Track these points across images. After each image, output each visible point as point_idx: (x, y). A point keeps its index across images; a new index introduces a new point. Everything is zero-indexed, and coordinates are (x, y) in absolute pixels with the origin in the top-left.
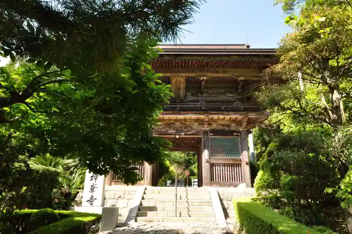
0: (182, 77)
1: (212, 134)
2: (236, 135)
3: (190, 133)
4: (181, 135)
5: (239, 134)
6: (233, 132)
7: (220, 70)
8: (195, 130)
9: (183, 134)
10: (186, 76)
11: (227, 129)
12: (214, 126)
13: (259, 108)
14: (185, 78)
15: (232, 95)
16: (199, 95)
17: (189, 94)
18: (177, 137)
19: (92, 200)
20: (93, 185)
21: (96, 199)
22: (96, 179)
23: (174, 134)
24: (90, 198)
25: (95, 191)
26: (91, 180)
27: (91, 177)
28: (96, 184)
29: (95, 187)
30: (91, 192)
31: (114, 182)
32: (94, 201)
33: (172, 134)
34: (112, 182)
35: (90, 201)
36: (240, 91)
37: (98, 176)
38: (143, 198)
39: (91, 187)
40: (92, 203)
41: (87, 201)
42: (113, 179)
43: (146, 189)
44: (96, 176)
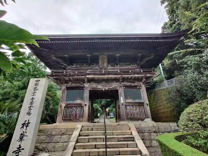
0: (105, 55)
1: (124, 88)
3: (111, 87)
5: (140, 87)
6: (137, 86)
7: (127, 50)
8: (114, 85)
9: (107, 88)
10: (108, 55)
11: (133, 84)
13: (152, 71)
14: (107, 56)
15: (134, 65)
16: (115, 65)
17: (109, 65)
18: (103, 90)
19: (18, 151)
20: (23, 133)
21: (23, 149)
22: (27, 127)
23: (101, 88)
24: (17, 148)
25: (24, 140)
26: (21, 128)
27: (22, 125)
28: (26, 132)
29: (24, 135)
30: (19, 141)
31: (63, 120)
32: (21, 151)
33: (100, 89)
34: (62, 121)
35: (17, 151)
36: (139, 62)
37: (30, 123)
38: (80, 135)
39: (20, 135)
40: (19, 154)
41: (13, 152)
42: (63, 118)
43: (82, 127)
44: (27, 123)
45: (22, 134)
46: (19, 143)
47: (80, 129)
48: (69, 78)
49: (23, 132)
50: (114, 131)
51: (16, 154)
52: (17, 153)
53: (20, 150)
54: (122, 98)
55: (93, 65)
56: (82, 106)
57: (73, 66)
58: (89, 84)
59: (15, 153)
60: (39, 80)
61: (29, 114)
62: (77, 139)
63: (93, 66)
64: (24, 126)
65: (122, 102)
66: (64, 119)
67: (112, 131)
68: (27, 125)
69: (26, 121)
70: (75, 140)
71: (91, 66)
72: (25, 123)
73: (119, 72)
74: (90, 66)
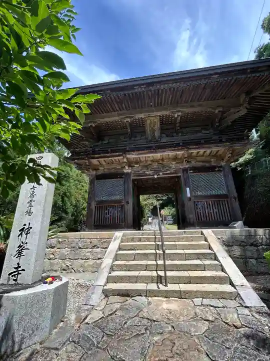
0: (155, 116)
1: (192, 171)
2: (218, 170)
3: (168, 172)
4: (159, 175)
5: (222, 169)
6: (215, 167)
7: (195, 104)
8: (174, 168)
9: (161, 174)
10: (160, 116)
11: (207, 165)
12: (193, 163)
13: (243, 138)
14: (158, 118)
15: (208, 132)
16: (175, 134)
17: (164, 135)
18: (156, 177)
19: (17, 273)
20: (22, 244)
21: (23, 270)
22: (27, 234)
23: (152, 174)
24: (15, 268)
25: (24, 255)
26: (19, 236)
27: (20, 231)
28: (27, 243)
29: (24, 247)
30: (17, 257)
31: (95, 226)
32: (20, 274)
33: (150, 175)
34: (93, 226)
35: (15, 273)
36: (218, 124)
37: (31, 228)
38: (120, 249)
39: (18, 247)
40: (17, 277)
41: (10, 274)
42: (94, 223)
43: (124, 235)
44: (28, 229)
45: (20, 246)
46: (17, 260)
47: (120, 239)
48: (99, 161)
49: (22, 242)
50: (177, 243)
51: (13, 278)
52: (14, 276)
53: (19, 272)
54: (188, 189)
55: (136, 137)
56: (122, 204)
57: (104, 142)
58: (131, 168)
59: (12, 276)
60: (42, 157)
61: (29, 213)
62: (116, 254)
63: (136, 139)
64: (23, 233)
65: (189, 195)
66: (96, 224)
67: (174, 243)
68: (27, 232)
69: (25, 225)
70: (113, 256)
71: (133, 139)
72: (24, 228)
73: (181, 144)
74: (130, 138)
